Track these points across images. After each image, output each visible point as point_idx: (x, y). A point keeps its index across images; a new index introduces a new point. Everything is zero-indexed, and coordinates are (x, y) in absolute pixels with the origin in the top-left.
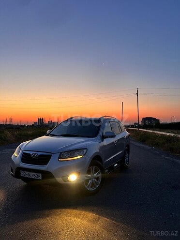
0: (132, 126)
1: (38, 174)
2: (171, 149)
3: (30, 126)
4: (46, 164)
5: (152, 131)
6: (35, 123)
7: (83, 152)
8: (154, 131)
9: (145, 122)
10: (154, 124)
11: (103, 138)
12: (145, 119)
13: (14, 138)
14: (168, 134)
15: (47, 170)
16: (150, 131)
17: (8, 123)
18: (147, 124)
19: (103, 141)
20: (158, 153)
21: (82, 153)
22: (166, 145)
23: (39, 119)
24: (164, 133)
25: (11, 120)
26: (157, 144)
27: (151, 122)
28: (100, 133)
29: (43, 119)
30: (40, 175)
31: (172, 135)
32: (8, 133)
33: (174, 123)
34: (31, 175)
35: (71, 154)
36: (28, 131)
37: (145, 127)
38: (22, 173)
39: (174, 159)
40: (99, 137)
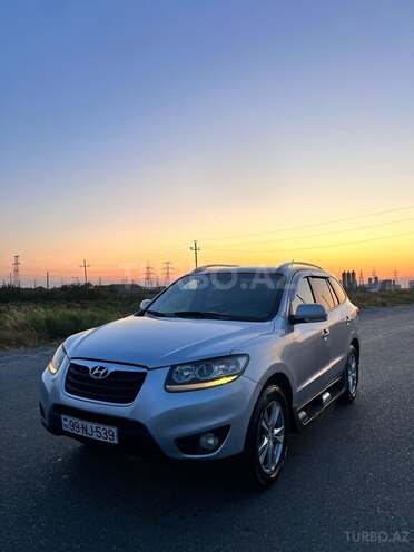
1: (108, 429)
4: (131, 400)
7: (237, 364)
11: (293, 321)
15: (131, 417)
19: (292, 330)
21: (233, 367)
23: (344, 274)
28: (284, 310)
30: (115, 430)
34: (89, 431)
35: (201, 372)
38: (67, 422)
40: (279, 320)
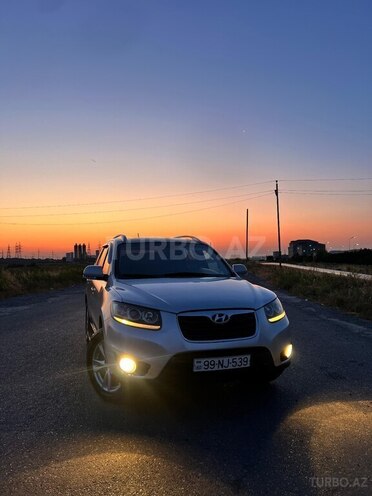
0: (270, 259)
2: (341, 303)
3: (59, 261)
5: (308, 268)
6: (68, 254)
8: (312, 269)
9: (295, 249)
10: (315, 254)
12: (295, 244)
13: (20, 285)
14: (337, 273)
16: (305, 268)
17: (13, 256)
18: (300, 253)
20: (314, 310)
22: (331, 295)
23: (76, 246)
24: (329, 271)
25: (18, 249)
26: (314, 293)
27: (307, 250)
29: (84, 246)
31: (346, 274)
32: (9, 276)
33: (355, 251)
36: (52, 271)
37: (296, 259)
38: (201, 364)
39: (344, 323)
